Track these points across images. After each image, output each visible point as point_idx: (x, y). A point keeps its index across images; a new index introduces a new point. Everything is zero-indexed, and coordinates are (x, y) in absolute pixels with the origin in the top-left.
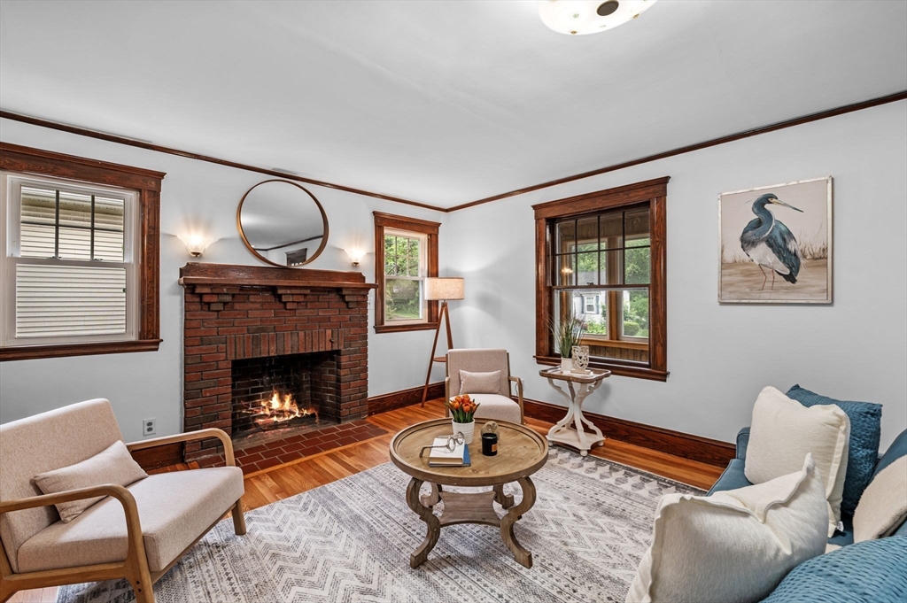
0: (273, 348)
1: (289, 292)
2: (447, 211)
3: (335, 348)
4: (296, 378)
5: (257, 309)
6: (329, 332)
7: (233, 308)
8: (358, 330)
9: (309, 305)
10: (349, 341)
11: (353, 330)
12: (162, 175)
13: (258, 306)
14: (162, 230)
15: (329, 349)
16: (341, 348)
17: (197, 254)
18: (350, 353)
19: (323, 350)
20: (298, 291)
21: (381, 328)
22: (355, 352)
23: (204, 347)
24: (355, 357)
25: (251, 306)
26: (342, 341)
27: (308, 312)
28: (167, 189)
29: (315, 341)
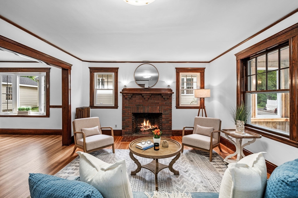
0: (142, 110)
1: (145, 95)
2: (209, 62)
3: (160, 112)
4: (153, 120)
5: (138, 100)
6: (158, 107)
7: (132, 100)
8: (168, 107)
9: (152, 99)
10: (165, 110)
11: (166, 107)
12: (118, 68)
13: (138, 99)
14: (118, 81)
15: (158, 112)
16: (162, 112)
17: (125, 86)
18: (165, 114)
19: (156, 112)
20: (148, 95)
21: (178, 107)
22: (167, 114)
23: (126, 109)
24: (167, 116)
25: (136, 99)
26: (163, 111)
27: (152, 101)
28: (119, 71)
29: (154, 109)
